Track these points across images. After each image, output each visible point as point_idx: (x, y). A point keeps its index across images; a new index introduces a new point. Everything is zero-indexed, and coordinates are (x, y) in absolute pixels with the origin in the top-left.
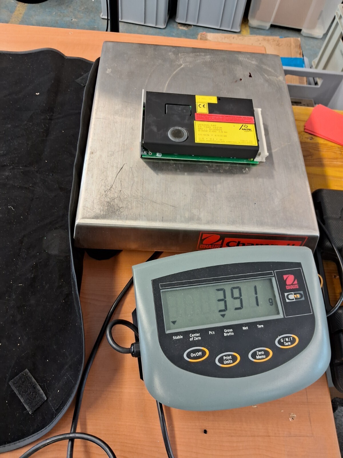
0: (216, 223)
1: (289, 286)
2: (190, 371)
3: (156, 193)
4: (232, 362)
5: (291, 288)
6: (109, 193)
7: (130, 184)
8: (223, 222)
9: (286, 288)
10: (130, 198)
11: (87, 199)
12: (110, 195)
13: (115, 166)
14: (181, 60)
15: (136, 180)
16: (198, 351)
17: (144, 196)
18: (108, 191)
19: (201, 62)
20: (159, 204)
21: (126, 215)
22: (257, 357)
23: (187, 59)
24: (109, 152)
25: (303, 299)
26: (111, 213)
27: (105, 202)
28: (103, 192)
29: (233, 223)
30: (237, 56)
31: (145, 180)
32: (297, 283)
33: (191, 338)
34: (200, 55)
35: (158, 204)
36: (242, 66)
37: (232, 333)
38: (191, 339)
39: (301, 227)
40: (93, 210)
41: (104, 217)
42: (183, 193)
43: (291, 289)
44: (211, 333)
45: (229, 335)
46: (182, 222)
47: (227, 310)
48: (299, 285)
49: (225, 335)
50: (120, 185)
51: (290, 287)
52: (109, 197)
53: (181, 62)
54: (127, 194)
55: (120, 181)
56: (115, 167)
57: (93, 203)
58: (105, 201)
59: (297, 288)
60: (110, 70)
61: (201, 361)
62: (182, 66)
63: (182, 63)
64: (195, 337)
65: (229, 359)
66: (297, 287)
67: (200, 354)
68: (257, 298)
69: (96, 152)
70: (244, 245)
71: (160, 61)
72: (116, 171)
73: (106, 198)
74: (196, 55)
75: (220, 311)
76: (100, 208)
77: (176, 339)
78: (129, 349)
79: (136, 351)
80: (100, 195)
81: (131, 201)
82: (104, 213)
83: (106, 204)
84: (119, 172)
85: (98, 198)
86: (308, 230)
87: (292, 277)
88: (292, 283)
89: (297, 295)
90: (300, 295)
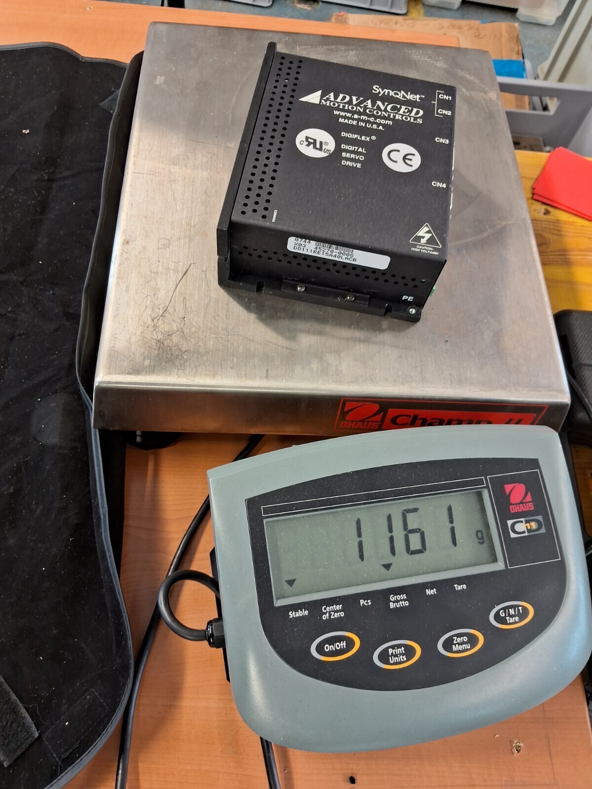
0: (372, 380)
1: (515, 506)
2: (323, 680)
4: (405, 659)
5: (519, 511)
6: (160, 322)
7: (202, 304)
8: (384, 379)
9: (510, 510)
10: (203, 331)
11: (116, 336)
12: (164, 326)
13: (173, 268)
15: (214, 296)
16: (339, 639)
17: (231, 327)
18: (158, 318)
20: (261, 344)
21: (194, 366)
22: (455, 648)
24: (161, 241)
25: (543, 530)
26: (166, 362)
28: (149, 321)
29: (405, 380)
30: (408, 52)
31: (231, 297)
32: (531, 500)
33: (326, 614)
34: (336, 50)
35: (258, 343)
36: (418, 71)
37: (405, 601)
38: (324, 617)
39: (536, 387)
40: (130, 356)
41: (151, 370)
44: (363, 604)
45: (399, 606)
46: (304, 378)
47: (394, 555)
48: (535, 503)
49: (393, 607)
50: (182, 306)
51: (518, 508)
52: (161, 330)
54: (197, 323)
55: (182, 298)
56: (173, 270)
57: (130, 343)
58: (152, 339)
59: (531, 509)
60: (163, 78)
61: (344, 659)
64: (334, 612)
65: (400, 654)
66: (531, 507)
67: (343, 646)
68: (453, 530)
69: (135, 241)
72: (174, 278)
73: (155, 334)
74: (329, 49)
75: (382, 558)
76: (144, 353)
77: (296, 617)
78: (204, 633)
79: (217, 637)
80: (143, 328)
81: (204, 338)
82: (150, 362)
83: (155, 344)
84: (181, 280)
85: (138, 332)
86: (550, 393)
87: (521, 488)
88: (522, 501)
89: (531, 524)
90: (537, 524)
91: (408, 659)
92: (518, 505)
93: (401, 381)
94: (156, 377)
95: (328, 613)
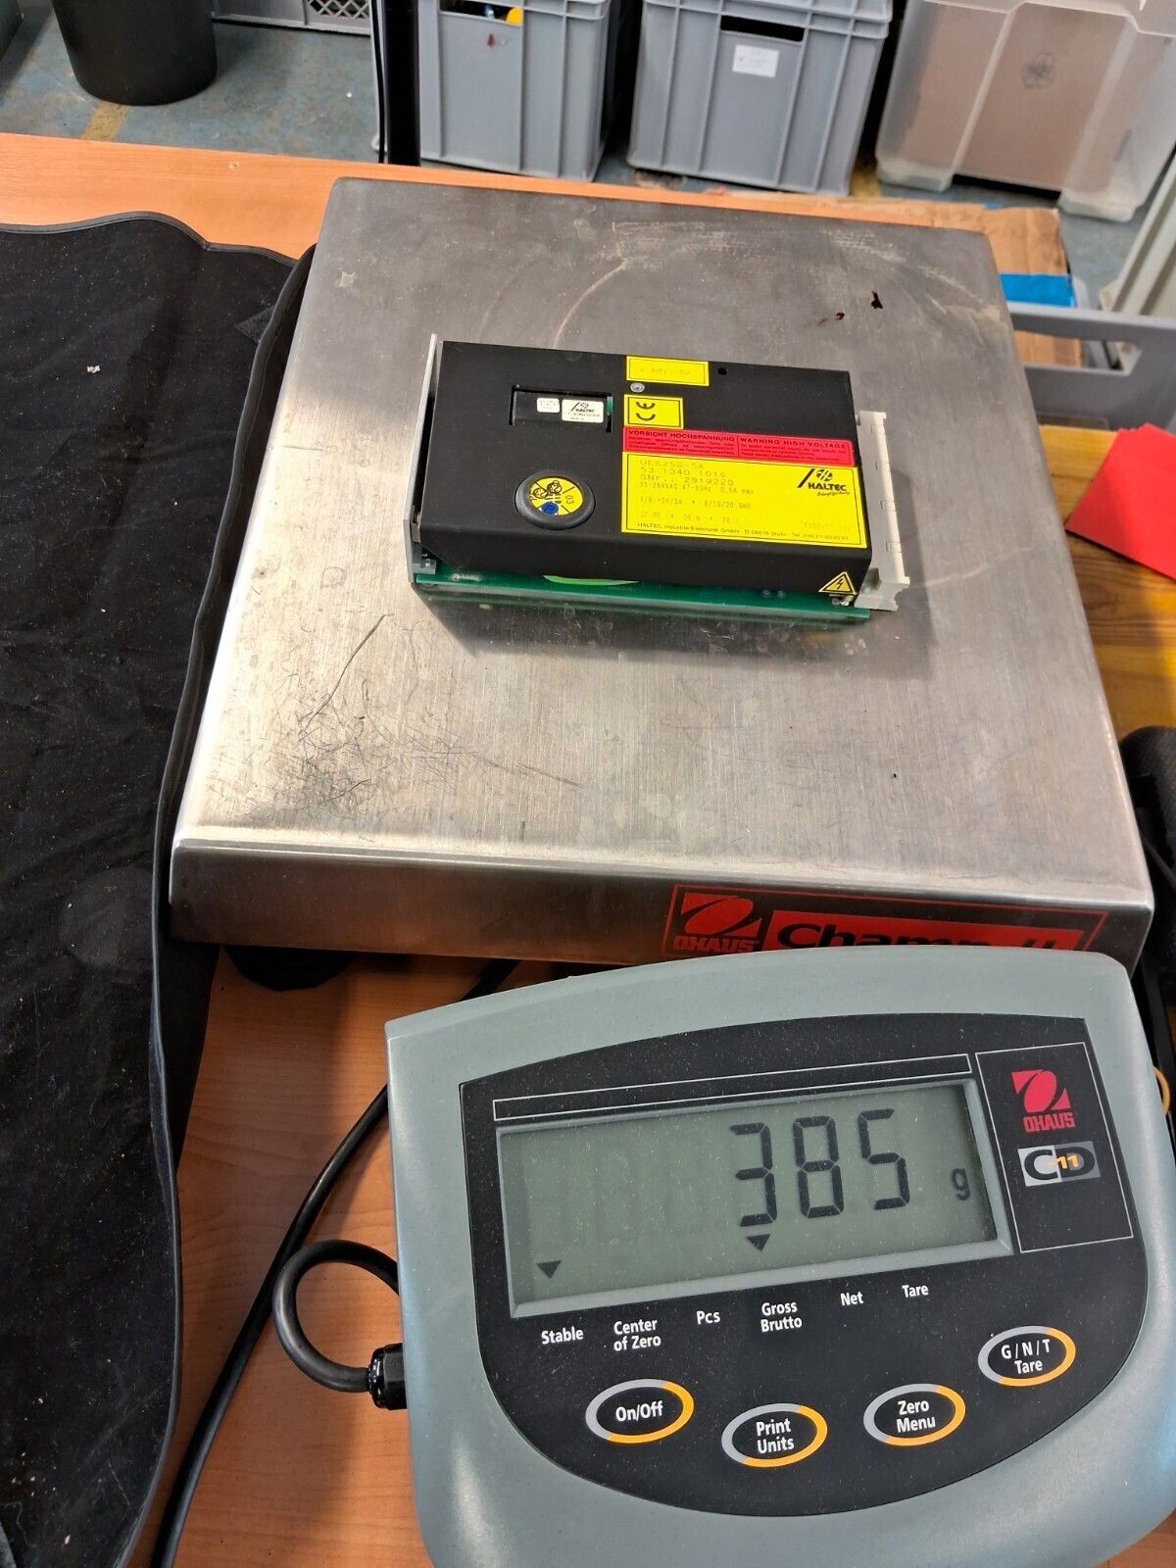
0: (737, 848)
1: (1035, 1118)
2: (609, 1484)
3: (502, 730)
4: (792, 1446)
5: (1044, 1129)
6: (312, 726)
7: (400, 692)
8: (763, 848)
9: (1024, 1126)
10: (398, 744)
11: (224, 750)
12: (320, 735)
13: (345, 622)
14: (617, 244)
15: (425, 678)
16: (649, 1396)
17: (454, 738)
18: (310, 716)
19: (693, 253)
20: (513, 773)
21: (375, 812)
22: (902, 1425)
23: (639, 242)
24: (327, 572)
25: (1095, 1173)
26: (319, 804)
27: (295, 760)
28: (293, 724)
29: (806, 851)
30: (827, 235)
31: (459, 680)
32: (1069, 1107)
33: (621, 1340)
34: (688, 230)
35: (507, 770)
36: (845, 269)
37: (794, 1318)
38: (618, 1346)
39: (1082, 874)
40: (248, 790)
41: (286, 820)
42: (607, 732)
43: (1045, 1131)
44: (703, 1321)
45: (781, 1327)
46: (597, 843)
47: (775, 1218)
48: (1077, 1114)
49: (767, 1330)
50: (359, 696)
51: (1042, 1123)
52: (314, 741)
53: (619, 253)
54: (386, 729)
55: (362, 680)
56: (348, 628)
57: (250, 764)
58: (294, 757)
59: (1068, 1125)
60: (353, 275)
61: (658, 1441)
62: (622, 267)
63: (620, 255)
64: (637, 1336)
65: (781, 1435)
66: (1069, 1121)
67: (657, 1411)
68: (901, 1166)
69: (275, 571)
70: (849, 940)
71: (540, 249)
72: (347, 642)
73: (301, 748)
74: (674, 229)
75: (748, 1221)
76: (276, 783)
77: (556, 1343)
78: (363, 1374)
79: (390, 1384)
80: (279, 735)
81: (399, 758)
82: (288, 802)
83: (299, 768)
84: (361, 646)
85: (268, 745)
86: (1109, 886)
87: (1047, 1080)
88: (1050, 1107)
89: (1069, 1159)
90: (1082, 1159)
91: (798, 1448)
92: (1041, 1117)
93: (798, 853)
94: (296, 832)
95: (625, 1337)
